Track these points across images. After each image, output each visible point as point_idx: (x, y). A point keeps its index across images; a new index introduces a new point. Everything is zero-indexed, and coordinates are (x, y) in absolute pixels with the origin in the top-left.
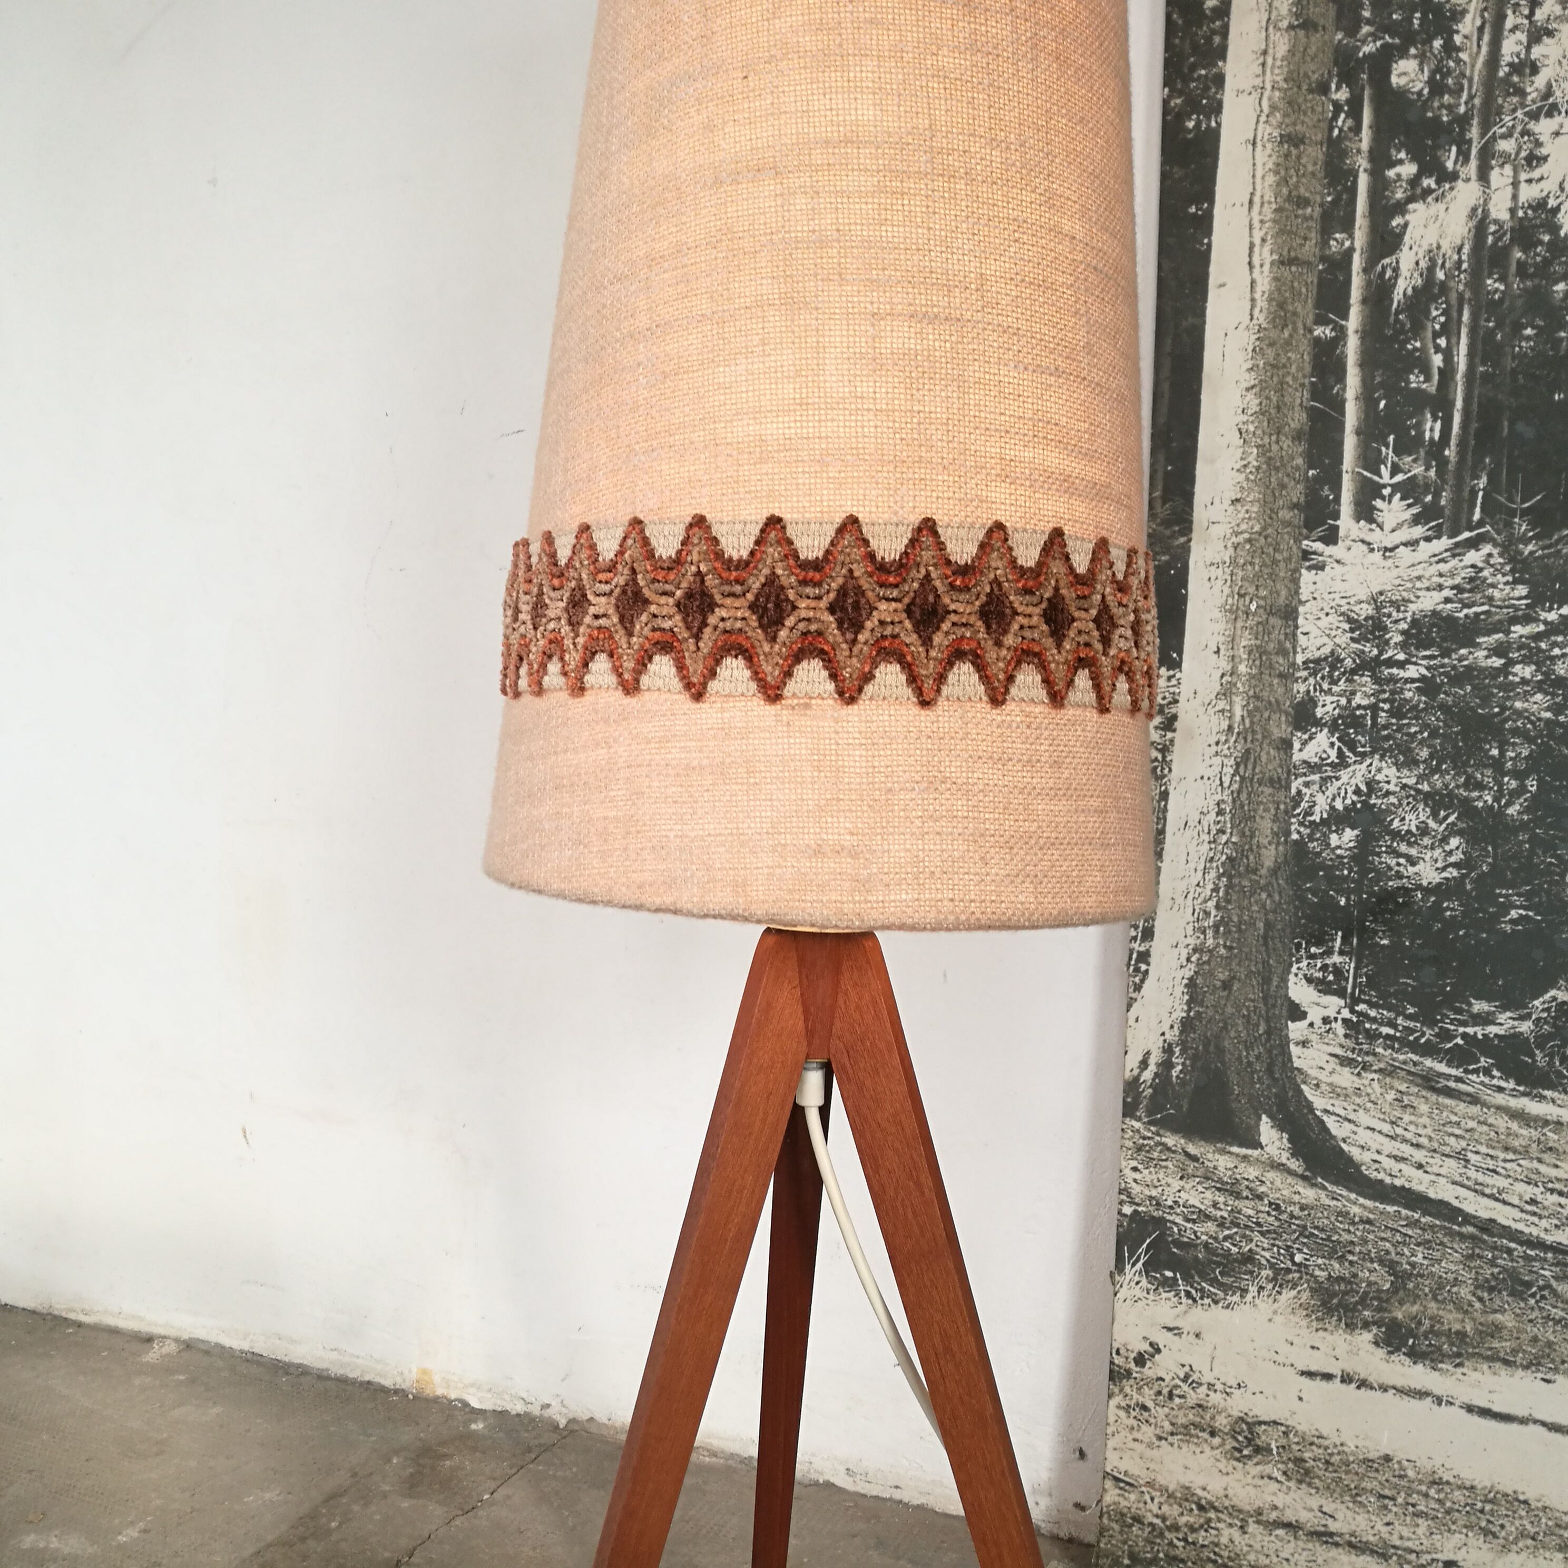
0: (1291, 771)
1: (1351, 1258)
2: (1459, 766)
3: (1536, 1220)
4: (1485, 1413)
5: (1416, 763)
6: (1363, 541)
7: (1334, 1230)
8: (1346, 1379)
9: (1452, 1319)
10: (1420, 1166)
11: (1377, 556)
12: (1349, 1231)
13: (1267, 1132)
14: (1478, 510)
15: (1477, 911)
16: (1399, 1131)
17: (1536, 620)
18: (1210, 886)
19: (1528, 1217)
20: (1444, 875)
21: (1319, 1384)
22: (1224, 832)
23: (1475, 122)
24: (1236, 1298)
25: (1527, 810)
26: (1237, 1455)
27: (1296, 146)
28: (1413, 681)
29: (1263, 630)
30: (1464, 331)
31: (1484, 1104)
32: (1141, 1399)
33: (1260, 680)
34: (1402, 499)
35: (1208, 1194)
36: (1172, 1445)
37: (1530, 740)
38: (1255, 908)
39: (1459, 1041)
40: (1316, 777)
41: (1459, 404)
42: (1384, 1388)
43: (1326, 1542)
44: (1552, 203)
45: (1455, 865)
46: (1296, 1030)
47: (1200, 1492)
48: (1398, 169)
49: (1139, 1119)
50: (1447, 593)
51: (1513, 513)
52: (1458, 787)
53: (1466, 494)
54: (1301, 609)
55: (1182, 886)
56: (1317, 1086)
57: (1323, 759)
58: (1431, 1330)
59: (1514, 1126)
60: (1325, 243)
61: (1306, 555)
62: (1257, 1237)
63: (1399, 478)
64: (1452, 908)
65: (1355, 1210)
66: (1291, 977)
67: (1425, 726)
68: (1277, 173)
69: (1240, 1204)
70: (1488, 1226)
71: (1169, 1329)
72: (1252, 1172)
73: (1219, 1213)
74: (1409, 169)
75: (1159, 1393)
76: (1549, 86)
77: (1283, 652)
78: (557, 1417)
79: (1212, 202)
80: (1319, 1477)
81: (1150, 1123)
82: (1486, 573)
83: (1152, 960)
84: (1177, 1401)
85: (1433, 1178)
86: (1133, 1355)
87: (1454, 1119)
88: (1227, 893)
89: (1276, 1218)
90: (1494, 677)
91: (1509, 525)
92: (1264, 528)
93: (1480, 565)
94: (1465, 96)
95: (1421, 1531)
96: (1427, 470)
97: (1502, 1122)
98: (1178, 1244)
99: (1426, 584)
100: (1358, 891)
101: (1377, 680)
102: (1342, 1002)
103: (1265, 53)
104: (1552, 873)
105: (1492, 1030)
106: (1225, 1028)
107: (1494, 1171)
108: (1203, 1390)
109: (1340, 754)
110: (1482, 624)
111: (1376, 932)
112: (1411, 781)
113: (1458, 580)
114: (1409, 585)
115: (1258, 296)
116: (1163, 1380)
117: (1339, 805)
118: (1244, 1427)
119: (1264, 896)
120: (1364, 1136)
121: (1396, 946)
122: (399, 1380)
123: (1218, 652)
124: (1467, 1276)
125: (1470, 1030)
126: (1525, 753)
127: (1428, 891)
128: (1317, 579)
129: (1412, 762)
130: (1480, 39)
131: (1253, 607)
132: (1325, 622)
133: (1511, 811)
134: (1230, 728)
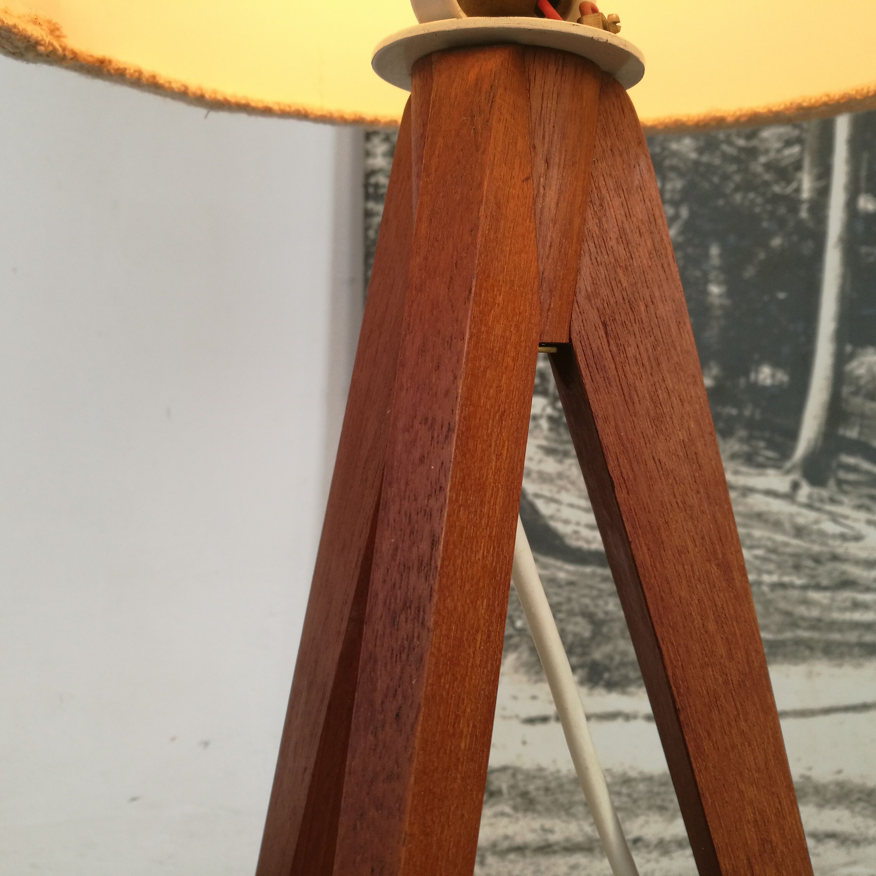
43: (548, 853)
56: (532, 475)
80: (540, 803)
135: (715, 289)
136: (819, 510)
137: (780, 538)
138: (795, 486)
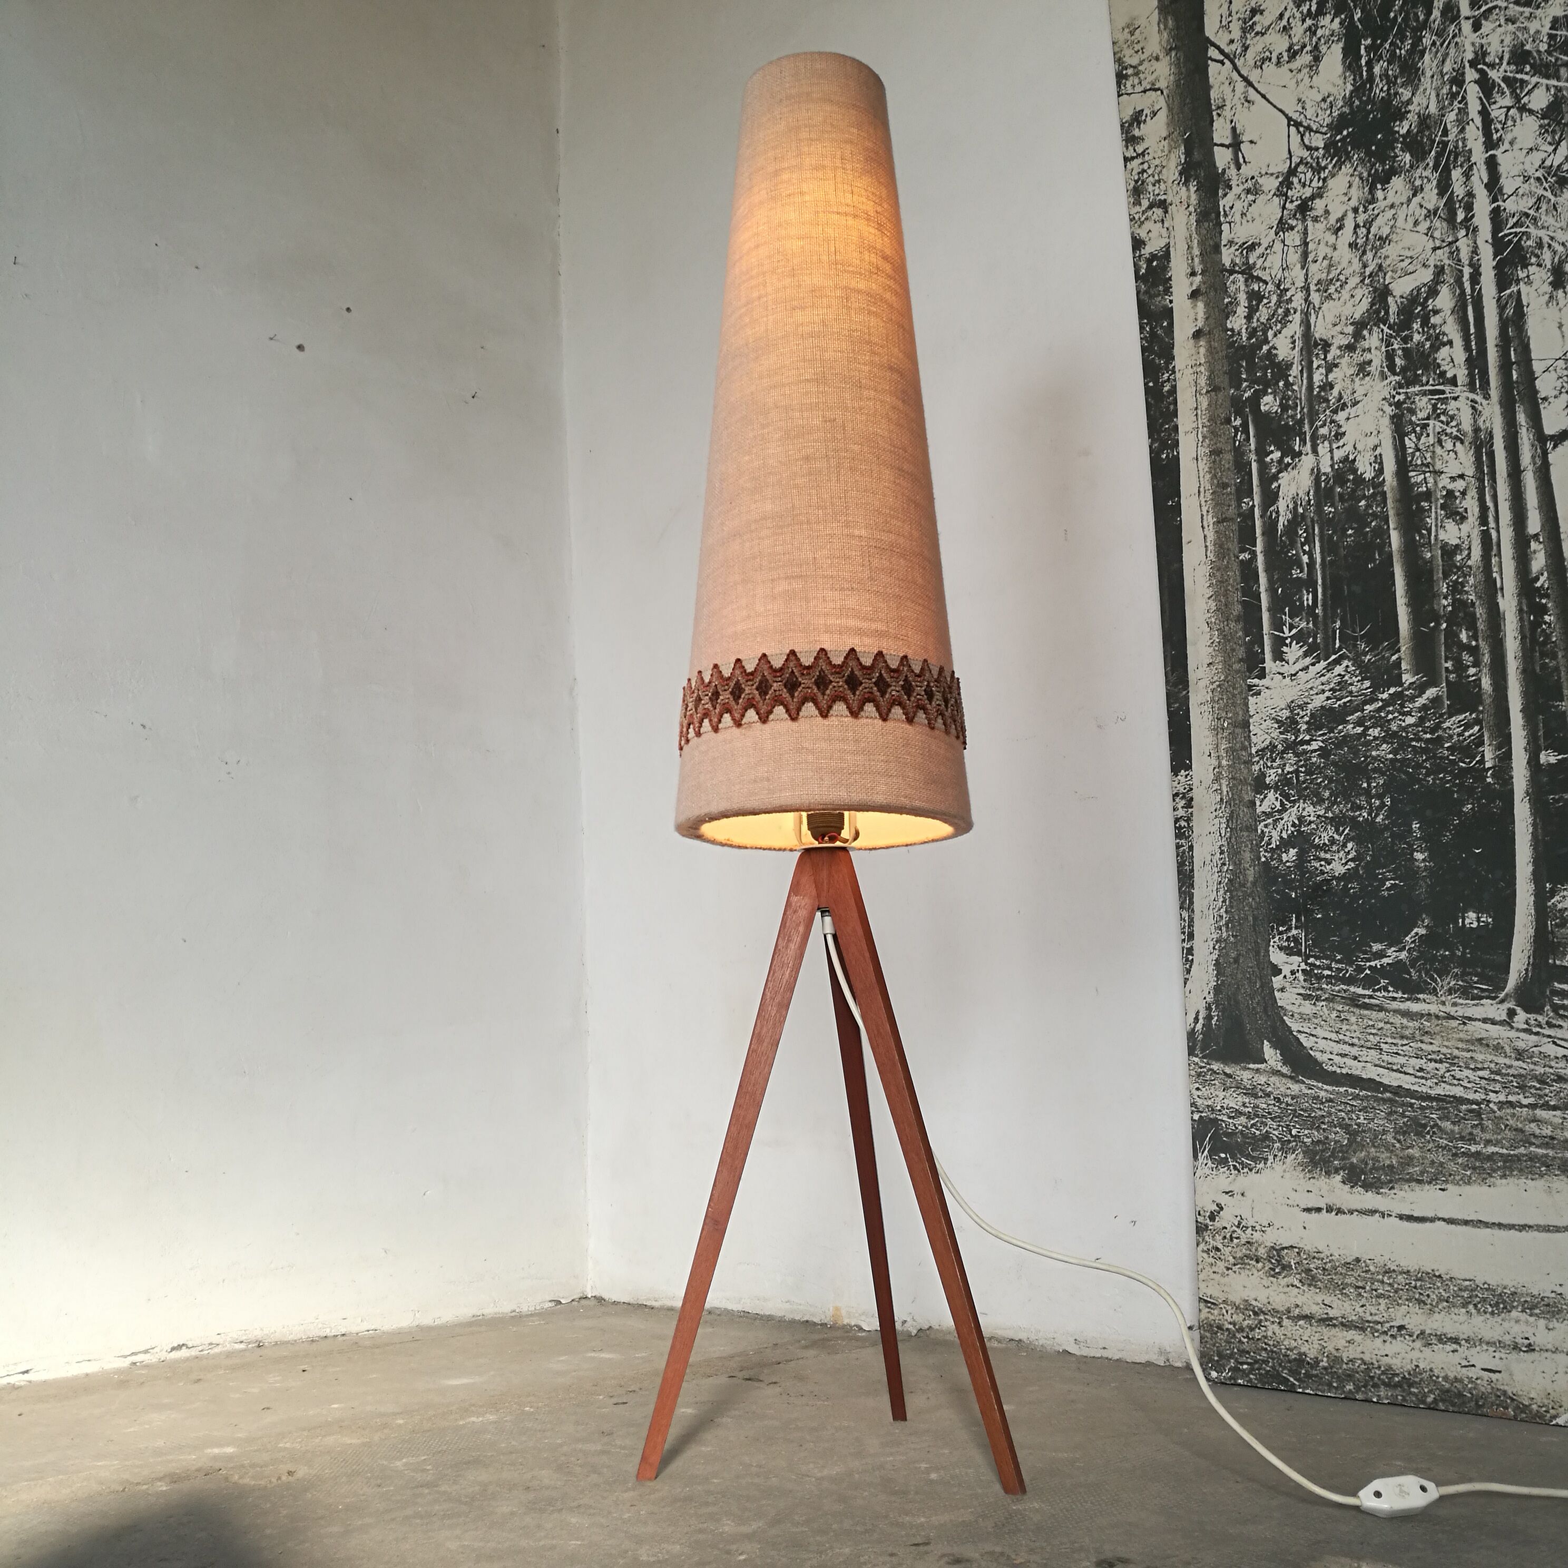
0: (1256, 819)
1: (1323, 1126)
2: (1347, 799)
3: (1423, 1081)
4: (1410, 1218)
5: (1323, 801)
6: (1279, 673)
7: (1312, 1110)
8: (1329, 1210)
9: (1385, 1158)
10: (1355, 1058)
11: (1288, 679)
12: (1320, 1109)
13: (1269, 1052)
14: (1337, 641)
15: (1367, 886)
16: (1341, 1037)
17: (1377, 700)
18: (1222, 899)
19: (1420, 1080)
20: (1347, 867)
21: (1314, 1215)
22: (1225, 864)
23: (1306, 422)
24: (1262, 1165)
25: (1387, 818)
26: (1272, 1273)
27: (1219, 455)
28: (1315, 751)
29: (1232, 736)
30: (1317, 539)
31: (1387, 1010)
32: (1215, 1244)
33: (1234, 767)
34: (1297, 644)
35: (1240, 1098)
36: (1235, 1272)
37: (1383, 774)
38: (1246, 908)
39: (1368, 972)
40: (1270, 821)
41: (1320, 582)
42: (1351, 1212)
43: (1329, 1325)
44: (1351, 457)
45: (1351, 860)
46: (1277, 981)
47: (1254, 1303)
48: (1271, 456)
49: (1197, 1056)
50: (1328, 694)
51: (1356, 639)
52: (1347, 811)
53: (1330, 633)
54: (1251, 720)
55: (1206, 902)
56: (1292, 1015)
57: (1272, 809)
58: (1374, 1168)
59: (1405, 1021)
60: (1240, 506)
61: (1250, 687)
62: (1269, 1122)
63: (1294, 631)
64: (1354, 887)
65: (1322, 1094)
66: (1271, 948)
67: (1325, 777)
68: (1210, 472)
69: (1257, 1102)
70: (1398, 1091)
71: (1227, 1193)
72: (1262, 1079)
73: (1247, 1110)
74: (1277, 455)
75: (1225, 1238)
76: (1340, 393)
77: (1244, 748)
78: (910, 1329)
79: (1179, 497)
80: (1320, 1280)
81: (1203, 1057)
82: (1346, 678)
83: (1194, 952)
84: (1235, 1241)
85: (1363, 1064)
86: (1208, 1214)
87: (1371, 1023)
88: (1230, 902)
89: (1280, 1108)
90: (1359, 739)
91: (1355, 646)
92: (1226, 677)
93: (1343, 673)
94: (1299, 408)
95: (1382, 1307)
96: (1308, 624)
97: (1398, 1020)
98: (1227, 1135)
99: (1315, 691)
100: (1301, 887)
101: (1297, 755)
102: (1300, 959)
103: (1196, 409)
104: (1406, 854)
105: (1385, 961)
106: (1238, 988)
107: (1397, 1053)
108: (1249, 1231)
109: (1282, 804)
110: (1348, 709)
111: (1313, 911)
112: (1322, 813)
113: (1332, 685)
114: (1307, 694)
115: (1208, 544)
116: (1226, 1228)
117: (1285, 836)
118: (1275, 1253)
119: (1250, 900)
120: (1322, 1044)
121: (1326, 916)
122: (823, 1317)
123: (1210, 755)
124: (1390, 1127)
125: (1373, 964)
126: (1381, 782)
127: (1339, 879)
128: (1257, 700)
129: (1321, 801)
130: (1302, 376)
131: (1226, 725)
132: (1264, 726)
133: (1379, 819)
134: (1222, 799)
135: (1419, 856)
136: (1537, 1034)
137: (1501, 1060)
138: (1511, 1013)
